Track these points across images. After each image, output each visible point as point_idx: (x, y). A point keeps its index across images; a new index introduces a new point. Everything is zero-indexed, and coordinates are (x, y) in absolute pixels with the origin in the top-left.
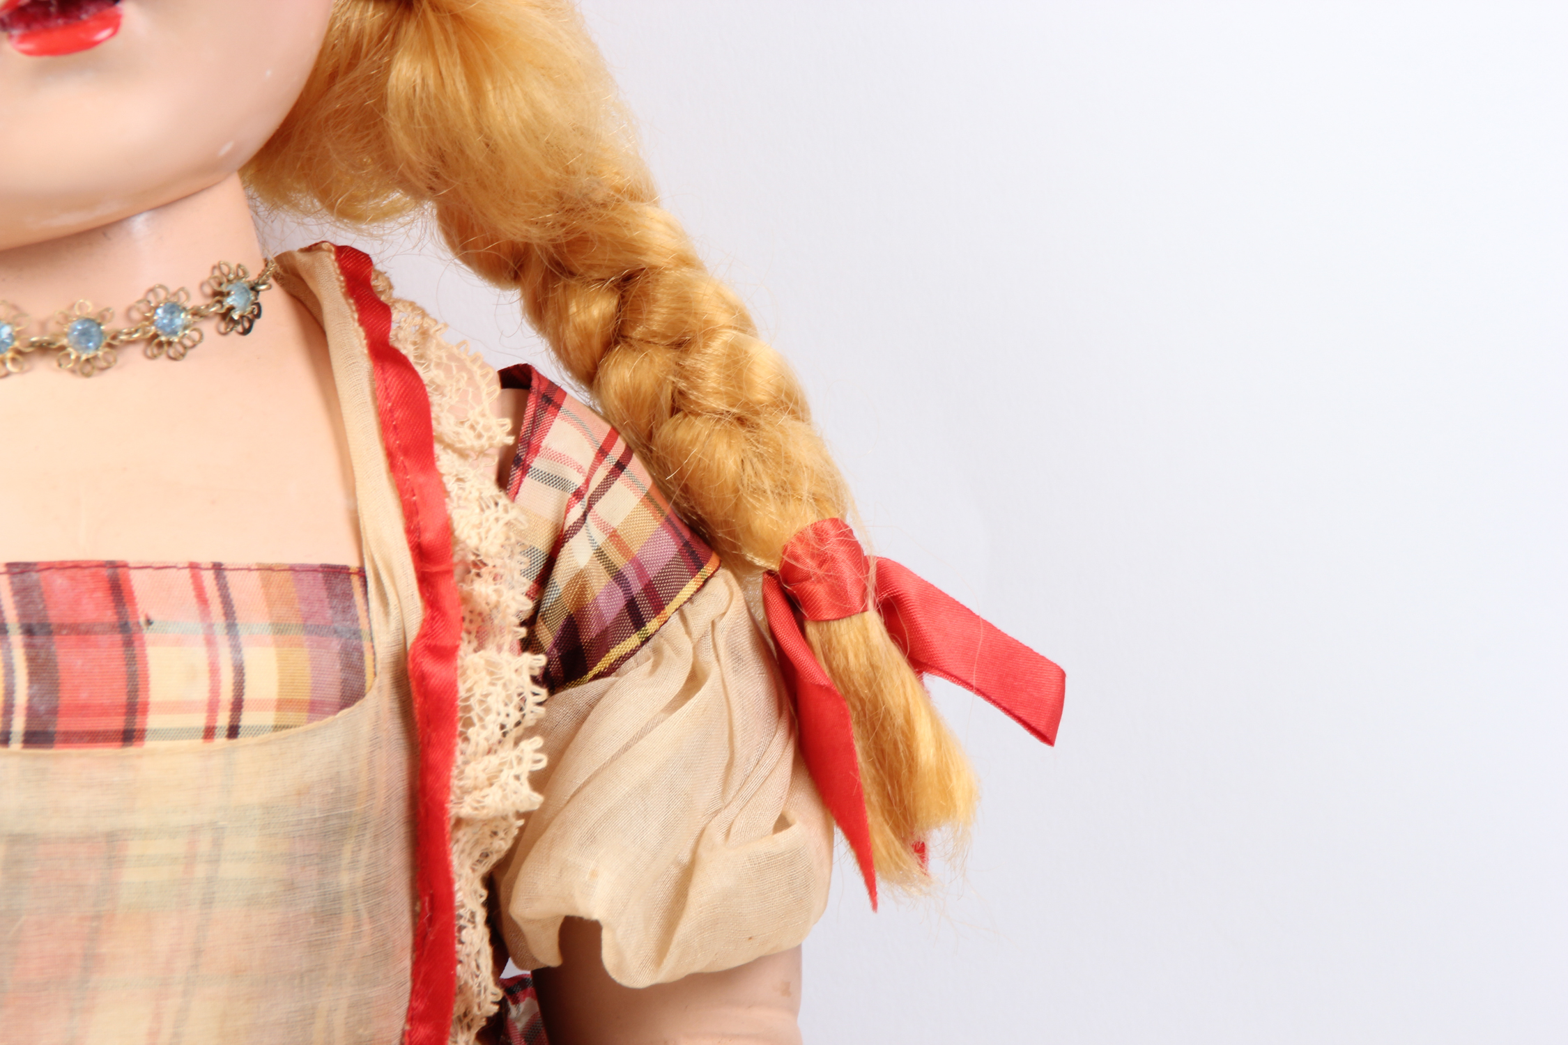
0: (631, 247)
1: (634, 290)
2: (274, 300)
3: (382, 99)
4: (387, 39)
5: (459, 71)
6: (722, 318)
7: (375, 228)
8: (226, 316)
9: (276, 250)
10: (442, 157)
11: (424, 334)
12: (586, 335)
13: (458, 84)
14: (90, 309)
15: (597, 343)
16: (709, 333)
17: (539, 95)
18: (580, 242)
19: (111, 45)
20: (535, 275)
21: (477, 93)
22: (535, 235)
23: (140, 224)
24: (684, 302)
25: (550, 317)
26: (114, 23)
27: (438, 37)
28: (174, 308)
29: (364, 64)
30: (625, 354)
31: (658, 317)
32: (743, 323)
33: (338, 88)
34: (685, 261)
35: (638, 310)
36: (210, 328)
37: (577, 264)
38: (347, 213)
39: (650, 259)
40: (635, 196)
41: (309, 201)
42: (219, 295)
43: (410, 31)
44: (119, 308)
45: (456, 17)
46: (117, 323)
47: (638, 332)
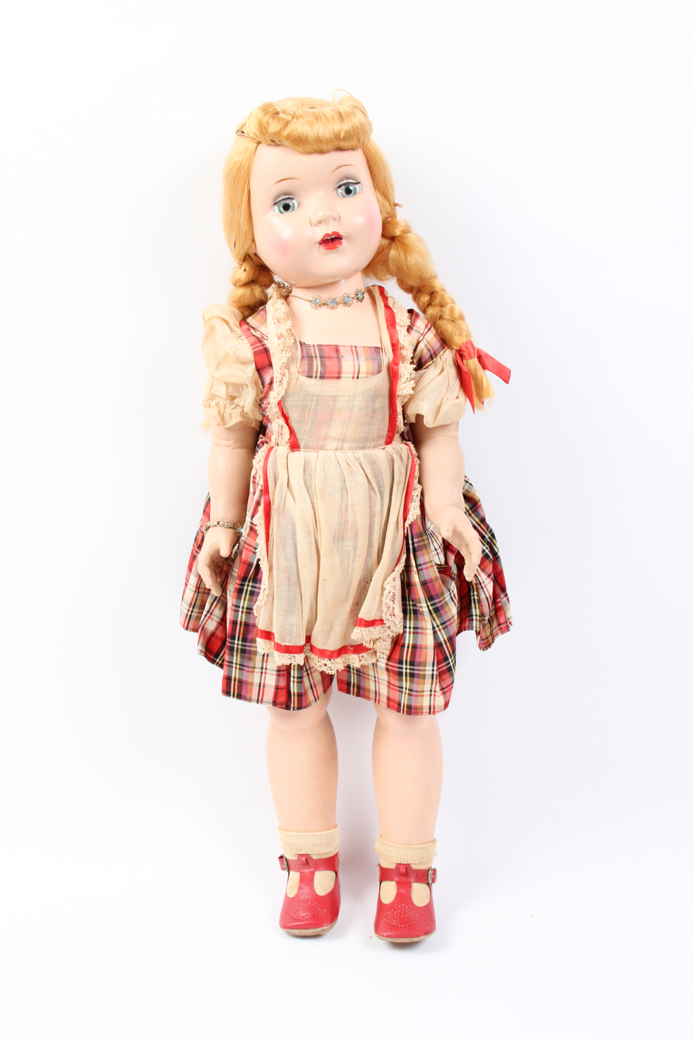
0: (433, 287)
1: (433, 295)
2: (366, 295)
3: (388, 258)
4: (389, 247)
5: (403, 253)
6: (450, 301)
7: (385, 282)
8: (358, 299)
9: (367, 286)
10: (398, 269)
11: (394, 303)
12: (424, 303)
13: (402, 256)
14: (333, 297)
15: (426, 305)
16: (447, 304)
17: (417, 258)
18: (424, 286)
19: (340, 248)
20: (414, 292)
21: (406, 257)
22: (415, 284)
23: (343, 281)
24: (442, 298)
25: (417, 300)
26: (341, 244)
27: (399, 247)
28: (348, 297)
29: (385, 251)
30: (431, 307)
31: (437, 301)
32: (454, 302)
33: (380, 255)
34: (443, 290)
35: (434, 299)
36: (355, 301)
37: (422, 290)
38: (380, 279)
39: (436, 289)
40: (434, 277)
41: (372, 276)
42: (357, 295)
43: (394, 245)
44: (338, 298)
45: (403, 243)
46: (338, 300)
47: (433, 303)
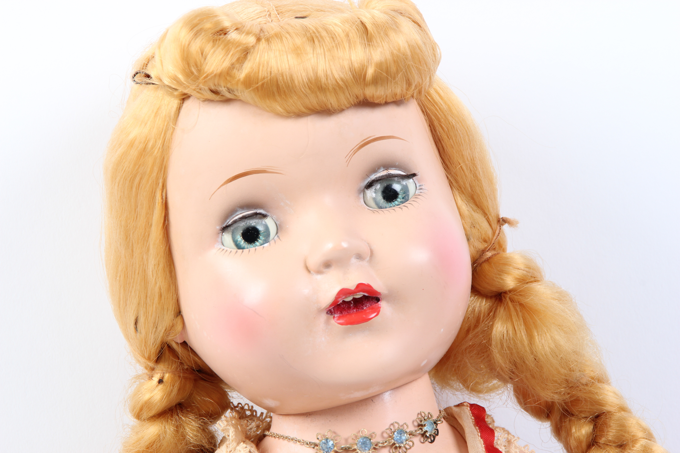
0: (599, 403)
1: (600, 421)
2: (444, 428)
3: (490, 340)
4: (492, 314)
5: (523, 327)
6: (640, 434)
7: (487, 396)
8: (424, 435)
9: (444, 406)
10: (515, 364)
11: (509, 442)
12: (580, 442)
13: (522, 334)
14: (366, 433)
15: (584, 445)
16: (635, 441)
17: (557, 337)
18: (576, 401)
19: (376, 320)
20: (556, 416)
21: (531, 337)
22: (556, 398)
23: (387, 396)
24: (623, 427)
25: (563, 434)
26: (377, 311)
27: (513, 313)
28: (401, 432)
29: (482, 326)
30: (597, 450)
31: (611, 434)
32: (649, 436)
33: (470, 336)
34: (623, 409)
35: (602, 431)
36: (417, 440)
37: (575, 410)
38: (474, 390)
39: (607, 408)
40: (600, 381)
41: (458, 385)
42: (421, 426)
43: (501, 311)
44: (379, 433)
45: (521, 305)
46: (378, 439)
47: (602, 441)
